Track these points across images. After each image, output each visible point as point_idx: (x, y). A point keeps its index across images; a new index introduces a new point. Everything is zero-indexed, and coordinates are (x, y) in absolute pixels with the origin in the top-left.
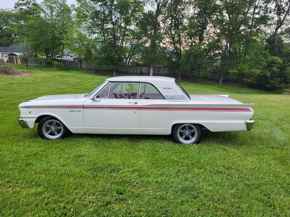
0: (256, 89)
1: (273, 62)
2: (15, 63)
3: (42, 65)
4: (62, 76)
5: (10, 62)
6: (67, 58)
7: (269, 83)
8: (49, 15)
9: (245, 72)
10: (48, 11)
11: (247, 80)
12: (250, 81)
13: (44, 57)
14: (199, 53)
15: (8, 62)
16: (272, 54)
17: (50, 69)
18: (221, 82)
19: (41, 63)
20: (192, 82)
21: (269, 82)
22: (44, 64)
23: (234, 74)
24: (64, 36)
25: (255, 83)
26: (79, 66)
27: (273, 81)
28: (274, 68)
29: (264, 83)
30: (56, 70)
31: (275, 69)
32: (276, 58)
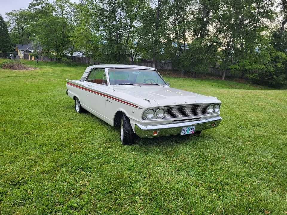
0: (261, 85)
1: (277, 57)
2: (30, 59)
3: (53, 61)
4: (65, 71)
5: (25, 58)
6: (80, 55)
7: (274, 80)
8: (60, 14)
9: (247, 67)
10: (59, 10)
11: (249, 76)
12: (253, 77)
13: (54, 54)
14: (198, 48)
15: (23, 58)
16: (277, 50)
17: (59, 65)
18: (223, 78)
19: (52, 59)
20: (194, 78)
21: (274, 78)
22: (55, 60)
23: (235, 70)
24: (72, 33)
25: (258, 79)
26: (87, 62)
27: (277, 78)
28: (278, 63)
29: (269, 79)
30: (64, 66)
31: (279, 65)
32: (280, 53)
